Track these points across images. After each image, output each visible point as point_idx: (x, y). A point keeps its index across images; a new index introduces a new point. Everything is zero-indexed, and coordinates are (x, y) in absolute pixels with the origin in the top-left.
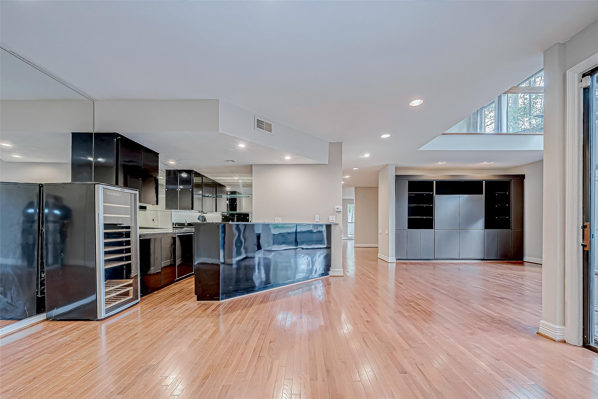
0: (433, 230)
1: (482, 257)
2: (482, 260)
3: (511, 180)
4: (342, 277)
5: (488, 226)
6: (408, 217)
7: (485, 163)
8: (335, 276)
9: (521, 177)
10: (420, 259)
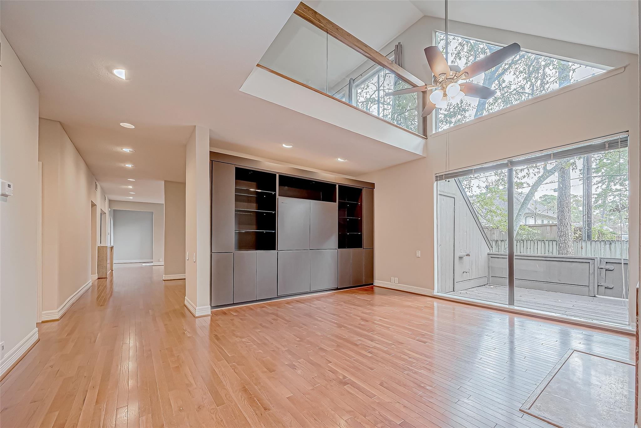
0: (276, 252)
1: (335, 286)
2: (334, 290)
3: (362, 188)
5: (341, 244)
6: (234, 231)
9: (372, 186)
10: (256, 300)
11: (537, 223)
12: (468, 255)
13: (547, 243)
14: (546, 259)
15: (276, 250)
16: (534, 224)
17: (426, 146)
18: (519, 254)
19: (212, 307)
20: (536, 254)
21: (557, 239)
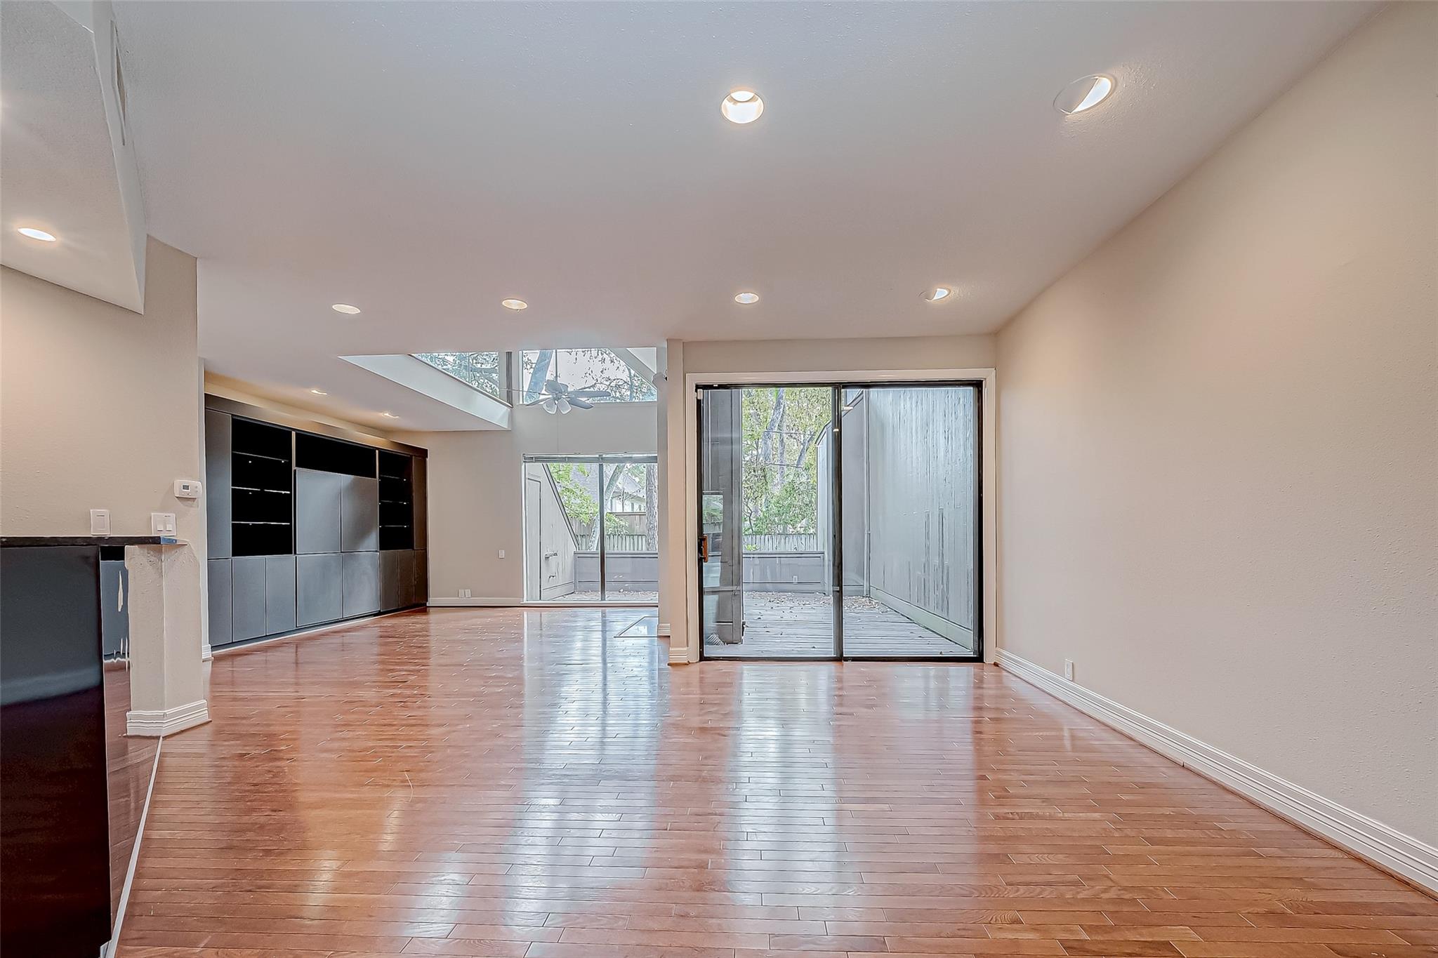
0: (293, 556)
1: (377, 609)
2: (375, 615)
3: (411, 456)
4: (210, 724)
5: (384, 544)
6: (231, 522)
7: (387, 414)
8: (182, 732)
9: (423, 453)
10: (266, 636)
11: (625, 511)
12: (556, 554)
13: (636, 537)
14: (634, 556)
15: (292, 553)
16: (621, 511)
17: (511, 418)
18: (612, 551)
19: (213, 648)
20: (624, 551)
21: (646, 533)
